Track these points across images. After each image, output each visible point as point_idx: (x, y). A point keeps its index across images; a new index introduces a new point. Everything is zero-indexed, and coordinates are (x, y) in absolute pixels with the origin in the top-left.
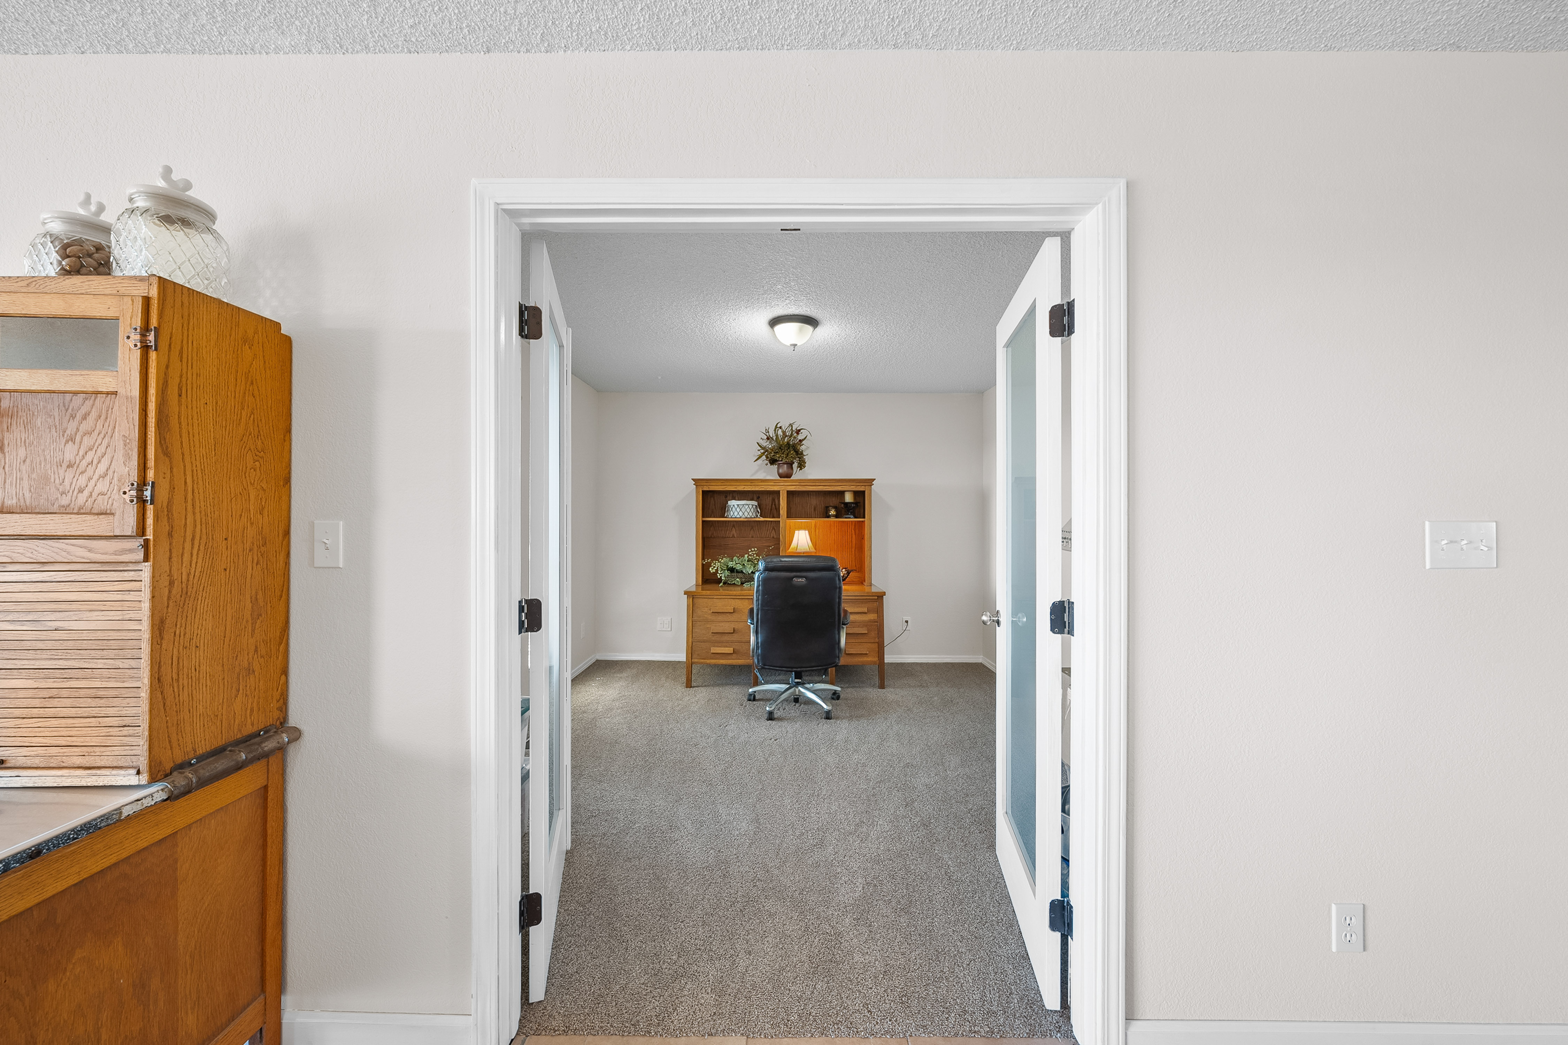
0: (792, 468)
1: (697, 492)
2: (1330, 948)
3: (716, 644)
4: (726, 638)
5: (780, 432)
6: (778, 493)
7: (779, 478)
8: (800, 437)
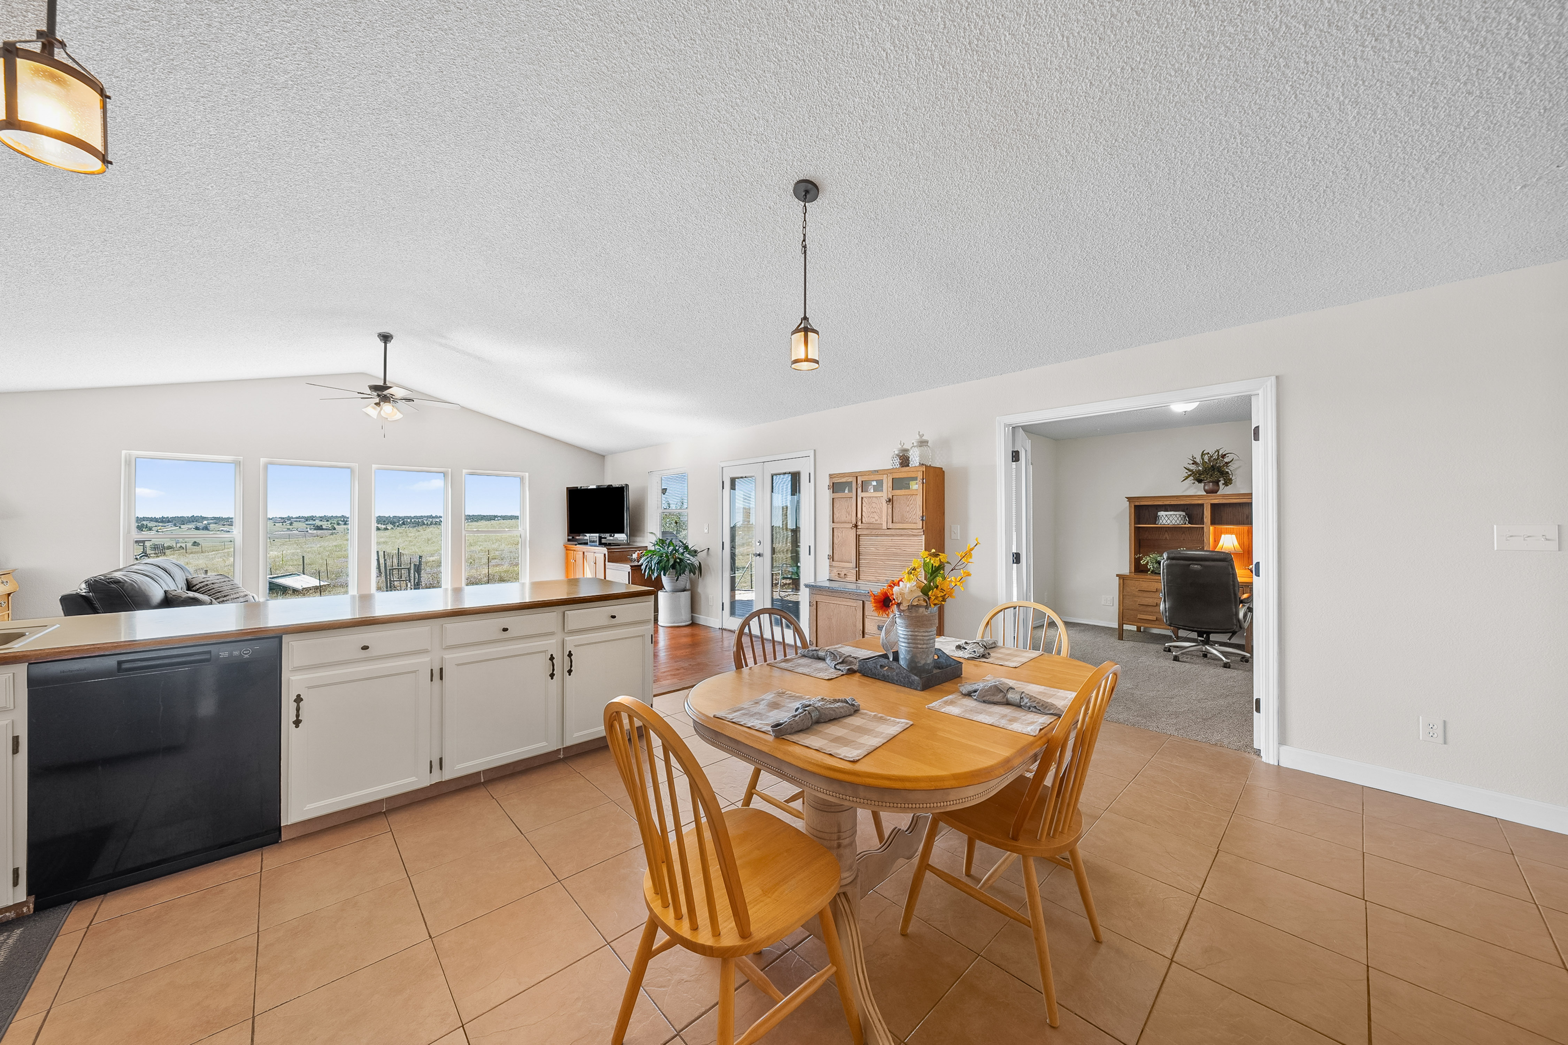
0: (1218, 485)
1: (1130, 506)
2: (1419, 738)
3: (1142, 613)
4: (1150, 609)
5: (1206, 458)
6: (1202, 505)
7: (1205, 494)
8: (1226, 460)
